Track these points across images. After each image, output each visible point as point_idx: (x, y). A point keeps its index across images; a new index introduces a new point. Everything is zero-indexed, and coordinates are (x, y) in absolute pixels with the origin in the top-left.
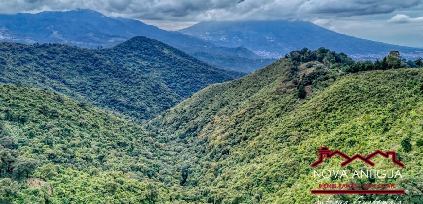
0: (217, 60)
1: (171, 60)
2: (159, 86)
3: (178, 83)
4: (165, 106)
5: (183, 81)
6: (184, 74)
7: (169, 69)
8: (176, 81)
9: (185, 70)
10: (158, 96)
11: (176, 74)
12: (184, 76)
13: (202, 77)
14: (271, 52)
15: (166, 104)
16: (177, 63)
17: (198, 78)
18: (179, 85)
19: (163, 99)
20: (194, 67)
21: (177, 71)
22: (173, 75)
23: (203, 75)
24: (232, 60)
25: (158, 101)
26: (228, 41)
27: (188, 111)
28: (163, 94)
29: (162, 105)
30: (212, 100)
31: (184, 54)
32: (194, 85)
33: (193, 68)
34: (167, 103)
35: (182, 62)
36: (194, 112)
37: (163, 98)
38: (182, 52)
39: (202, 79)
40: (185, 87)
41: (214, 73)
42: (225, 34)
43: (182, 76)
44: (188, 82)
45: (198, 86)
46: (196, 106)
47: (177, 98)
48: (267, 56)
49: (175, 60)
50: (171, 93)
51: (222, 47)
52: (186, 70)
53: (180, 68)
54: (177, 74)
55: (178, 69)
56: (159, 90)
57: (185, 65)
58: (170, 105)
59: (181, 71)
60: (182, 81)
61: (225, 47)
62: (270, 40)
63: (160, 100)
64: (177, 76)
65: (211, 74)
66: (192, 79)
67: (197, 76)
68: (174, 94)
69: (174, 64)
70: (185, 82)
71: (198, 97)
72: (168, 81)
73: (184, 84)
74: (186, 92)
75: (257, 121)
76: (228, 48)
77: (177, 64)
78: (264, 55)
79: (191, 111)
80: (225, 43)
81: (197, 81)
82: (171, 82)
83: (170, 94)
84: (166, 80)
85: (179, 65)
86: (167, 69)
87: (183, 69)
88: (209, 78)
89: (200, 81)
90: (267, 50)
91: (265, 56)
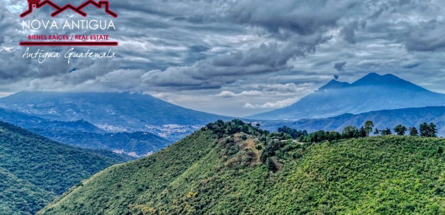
0: (57, 136)
1: (11, 140)
2: (5, 177)
3: (26, 169)
4: (18, 203)
5: (34, 166)
6: (33, 158)
7: (10, 152)
8: (22, 168)
9: (35, 152)
10: (6, 191)
11: (21, 158)
12: (34, 160)
13: (60, 159)
14: (114, 125)
15: (20, 201)
16: (21, 143)
17: (55, 160)
18: (28, 173)
19: (14, 195)
20: (46, 147)
21: (22, 153)
22: (17, 159)
23: (61, 156)
24: (78, 136)
25: (7, 198)
26: (59, 115)
27: (87, 204)
28: (12, 187)
29: (14, 202)
30: (120, 186)
31: (25, 131)
32: (50, 170)
33: (46, 149)
34: (21, 199)
35: (28, 142)
36: (98, 204)
37: (14, 192)
38: (21, 129)
39: (61, 162)
40: (38, 174)
41: (75, 153)
42: (55, 107)
43: (31, 160)
44: (41, 167)
45: (57, 170)
46: (99, 197)
47: (34, 190)
48: (110, 130)
49: (17, 139)
50: (24, 184)
51: (56, 122)
52: (37, 152)
53: (26, 149)
54: (23, 157)
55: (23, 151)
56: (6, 182)
57: (33, 145)
58: (25, 201)
59: (29, 153)
60: (31, 166)
61: (60, 122)
62: (110, 112)
63: (9, 196)
64: (23, 160)
65: (71, 154)
66: (47, 163)
67: (54, 158)
68: (29, 186)
69: (17, 145)
70: (36, 167)
71: (96, 184)
72: (9, 169)
73: (36, 170)
74: (40, 181)
75: (233, 202)
76: (64, 122)
77: (21, 145)
78: (106, 128)
79: (92, 205)
80: (57, 116)
81: (54, 165)
82: (15, 169)
83: (23, 187)
84: (6, 167)
85: (24, 146)
86: (7, 152)
87: (31, 151)
88: (69, 159)
89: (58, 165)
90: (109, 124)
91: (108, 129)
